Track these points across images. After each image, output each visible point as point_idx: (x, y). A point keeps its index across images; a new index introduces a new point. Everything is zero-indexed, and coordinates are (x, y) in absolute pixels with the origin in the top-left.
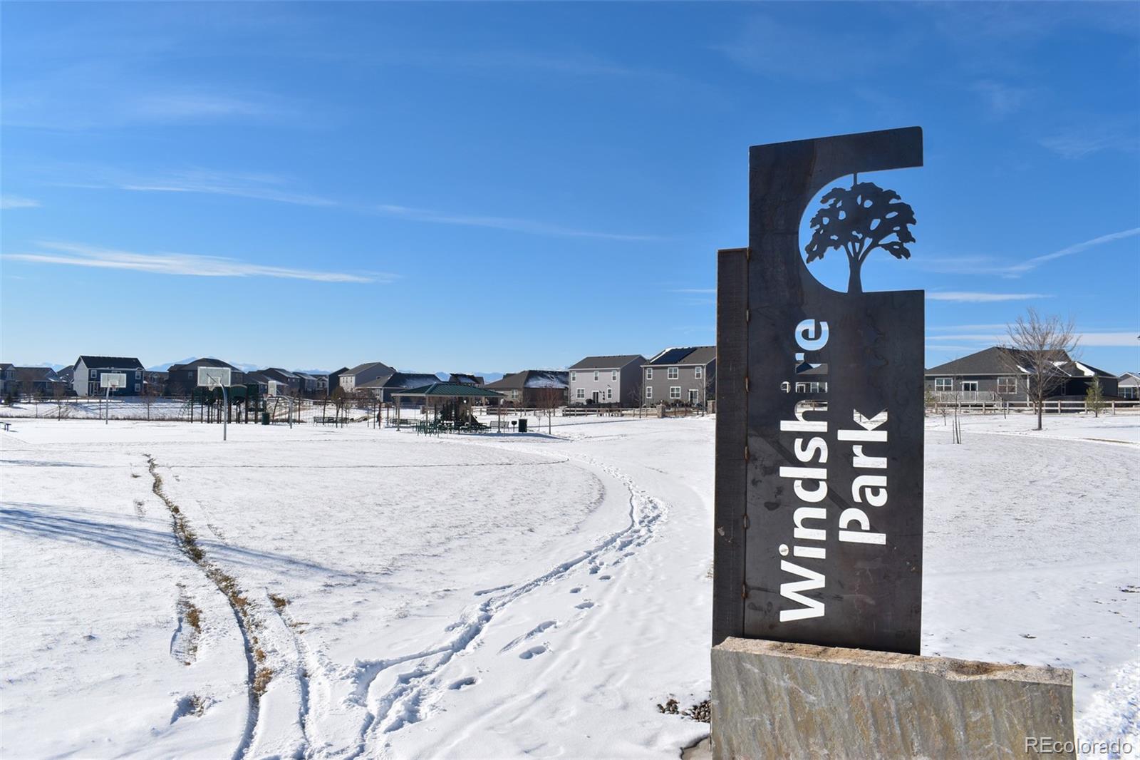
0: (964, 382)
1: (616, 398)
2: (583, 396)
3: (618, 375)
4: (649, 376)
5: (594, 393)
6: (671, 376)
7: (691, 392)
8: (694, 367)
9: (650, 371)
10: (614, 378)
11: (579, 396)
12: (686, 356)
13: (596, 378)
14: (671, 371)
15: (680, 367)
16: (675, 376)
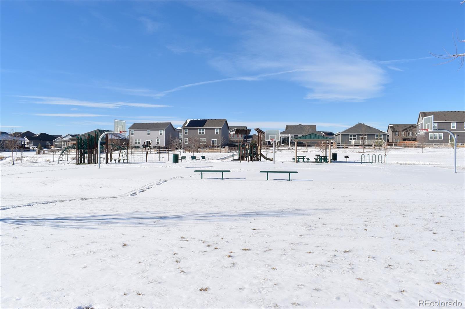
0: (361, 136)
1: (163, 143)
2: (139, 143)
3: (164, 132)
4: (186, 133)
5: (147, 141)
6: (200, 133)
7: (213, 141)
8: (214, 129)
9: (186, 130)
10: (161, 134)
11: (136, 143)
12: (205, 123)
13: (148, 134)
14: (200, 130)
15: (206, 129)
16: (203, 133)
